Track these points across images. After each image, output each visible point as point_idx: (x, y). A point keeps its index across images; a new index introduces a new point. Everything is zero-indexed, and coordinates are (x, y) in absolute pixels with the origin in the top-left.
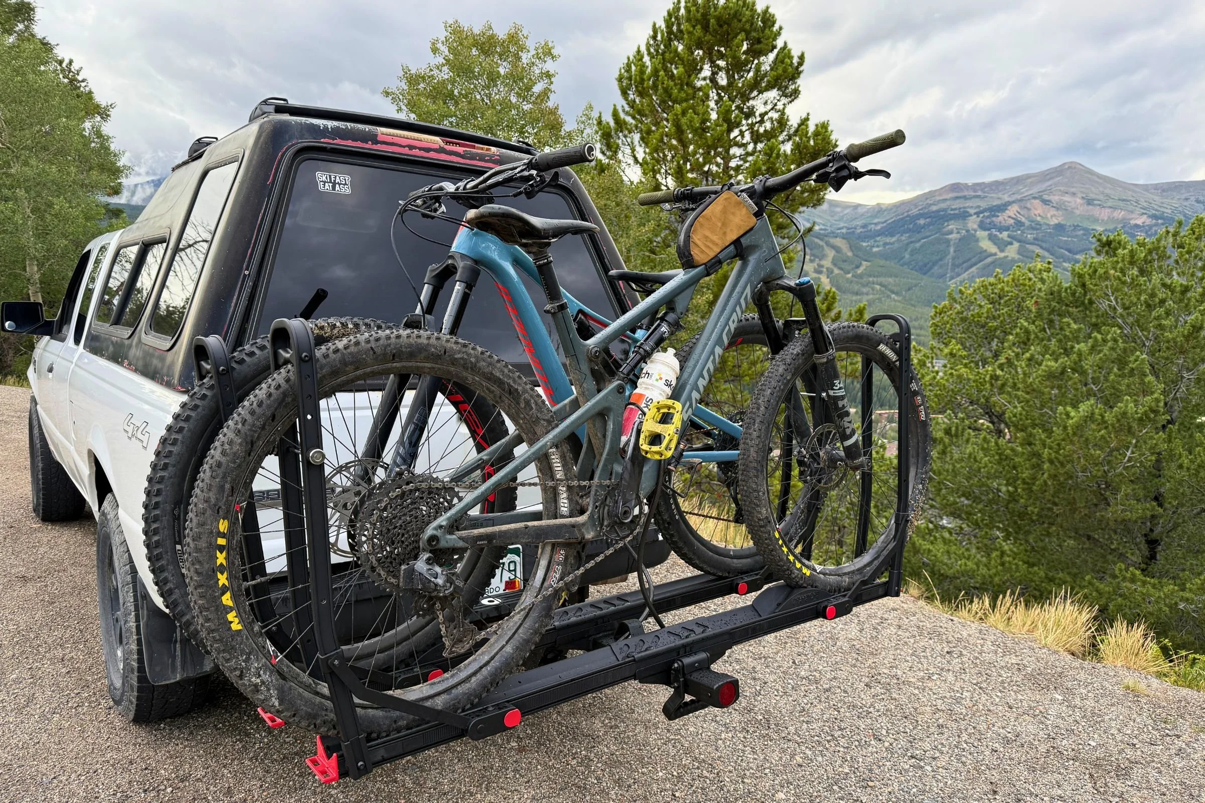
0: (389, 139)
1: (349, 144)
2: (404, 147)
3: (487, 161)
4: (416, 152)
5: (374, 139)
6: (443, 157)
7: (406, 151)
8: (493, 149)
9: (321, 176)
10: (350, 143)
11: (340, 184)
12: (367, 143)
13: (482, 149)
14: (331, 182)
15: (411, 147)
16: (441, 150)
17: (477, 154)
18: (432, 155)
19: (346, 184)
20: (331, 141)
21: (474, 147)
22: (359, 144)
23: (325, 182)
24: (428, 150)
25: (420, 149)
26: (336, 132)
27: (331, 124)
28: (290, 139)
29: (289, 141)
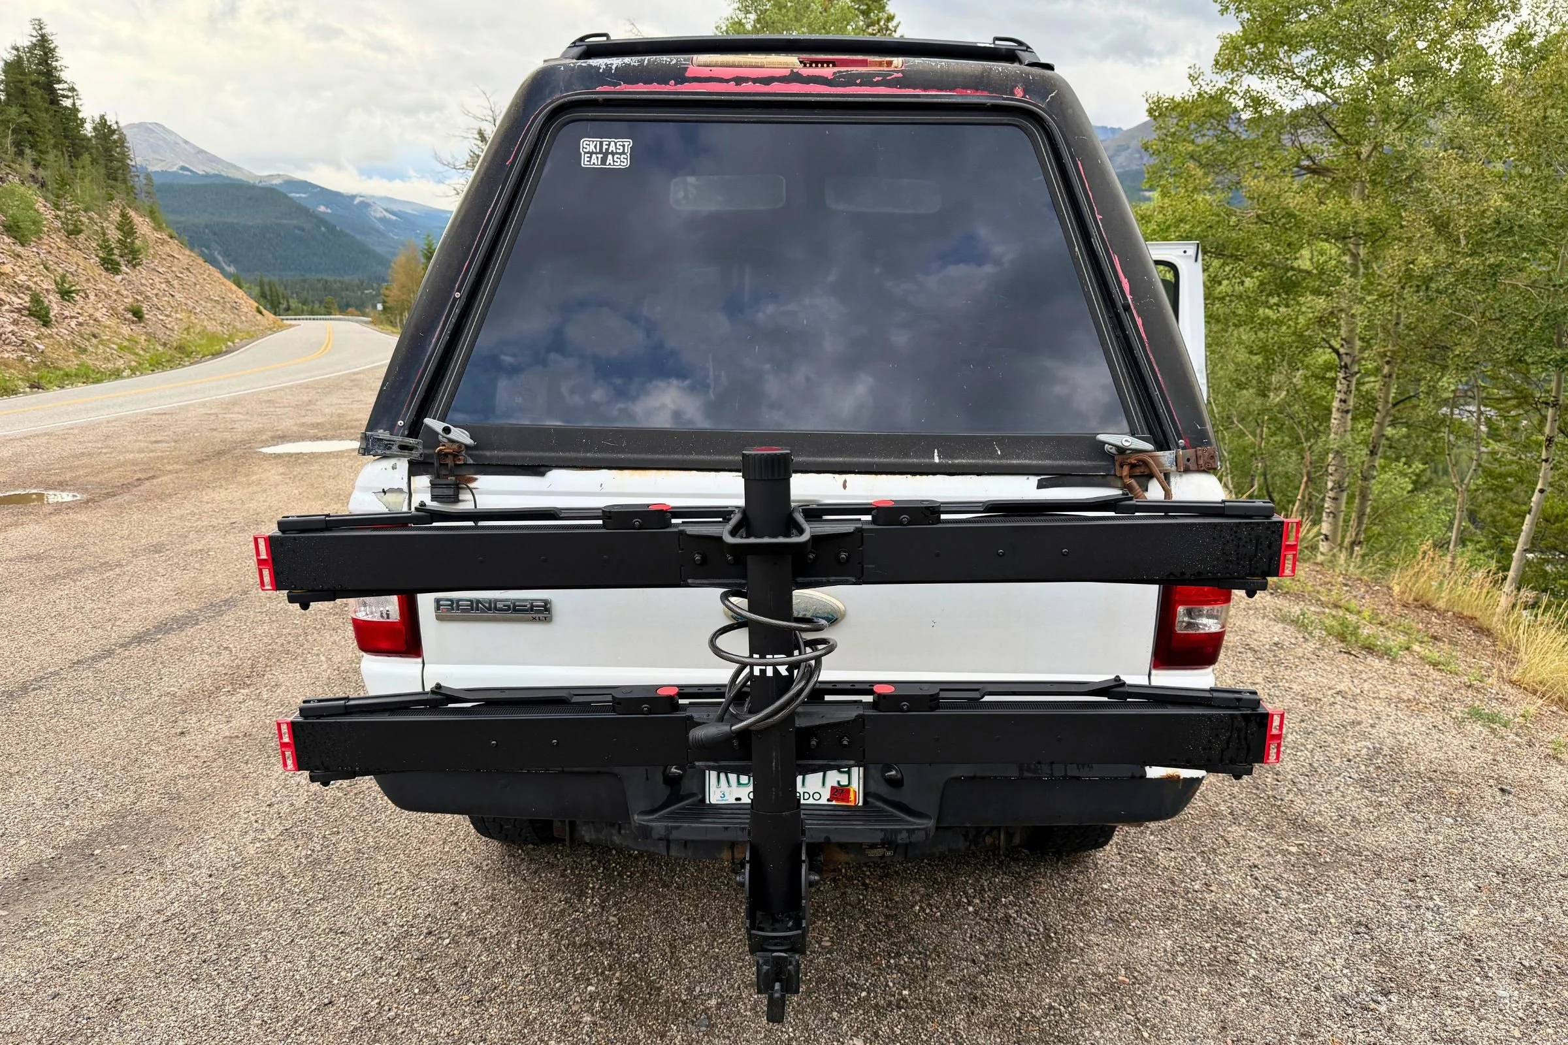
0: (705, 72)
1: (640, 89)
2: (727, 81)
3: (877, 84)
4: (747, 87)
5: (679, 75)
6: (795, 88)
7: (731, 87)
8: (898, 61)
9: (588, 145)
10: (641, 87)
11: (613, 154)
12: (667, 83)
13: (880, 64)
14: (601, 152)
15: (739, 80)
16: (795, 77)
17: (860, 75)
18: (776, 87)
19: (624, 153)
20: (612, 89)
21: (864, 63)
22: (655, 87)
23: (591, 153)
24: (767, 81)
25: (755, 81)
26: (625, 75)
27: (616, 62)
28: (552, 92)
29: (549, 96)
